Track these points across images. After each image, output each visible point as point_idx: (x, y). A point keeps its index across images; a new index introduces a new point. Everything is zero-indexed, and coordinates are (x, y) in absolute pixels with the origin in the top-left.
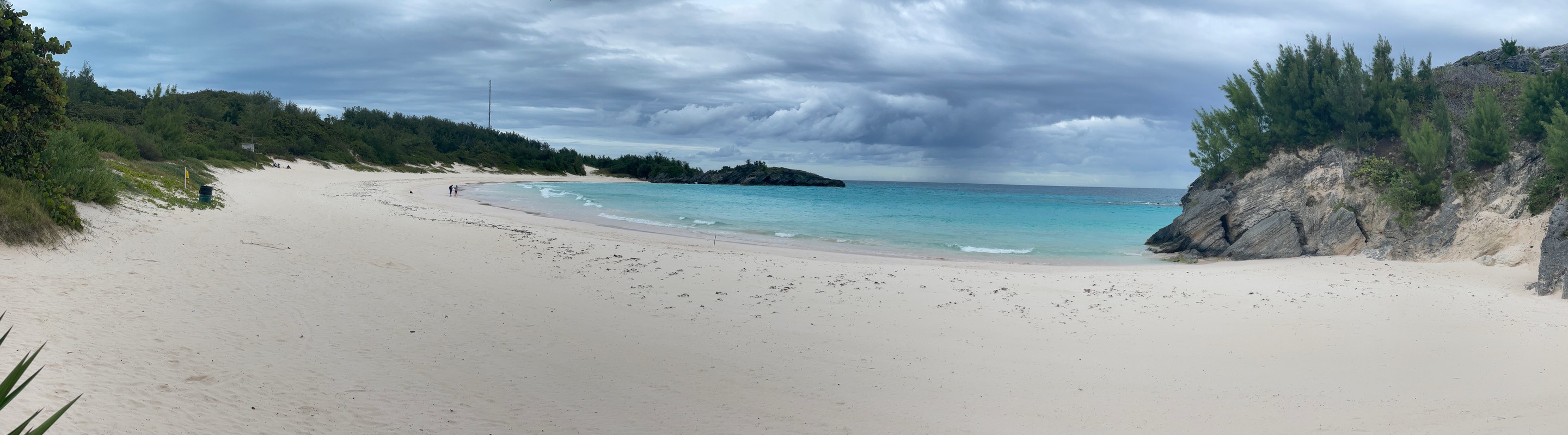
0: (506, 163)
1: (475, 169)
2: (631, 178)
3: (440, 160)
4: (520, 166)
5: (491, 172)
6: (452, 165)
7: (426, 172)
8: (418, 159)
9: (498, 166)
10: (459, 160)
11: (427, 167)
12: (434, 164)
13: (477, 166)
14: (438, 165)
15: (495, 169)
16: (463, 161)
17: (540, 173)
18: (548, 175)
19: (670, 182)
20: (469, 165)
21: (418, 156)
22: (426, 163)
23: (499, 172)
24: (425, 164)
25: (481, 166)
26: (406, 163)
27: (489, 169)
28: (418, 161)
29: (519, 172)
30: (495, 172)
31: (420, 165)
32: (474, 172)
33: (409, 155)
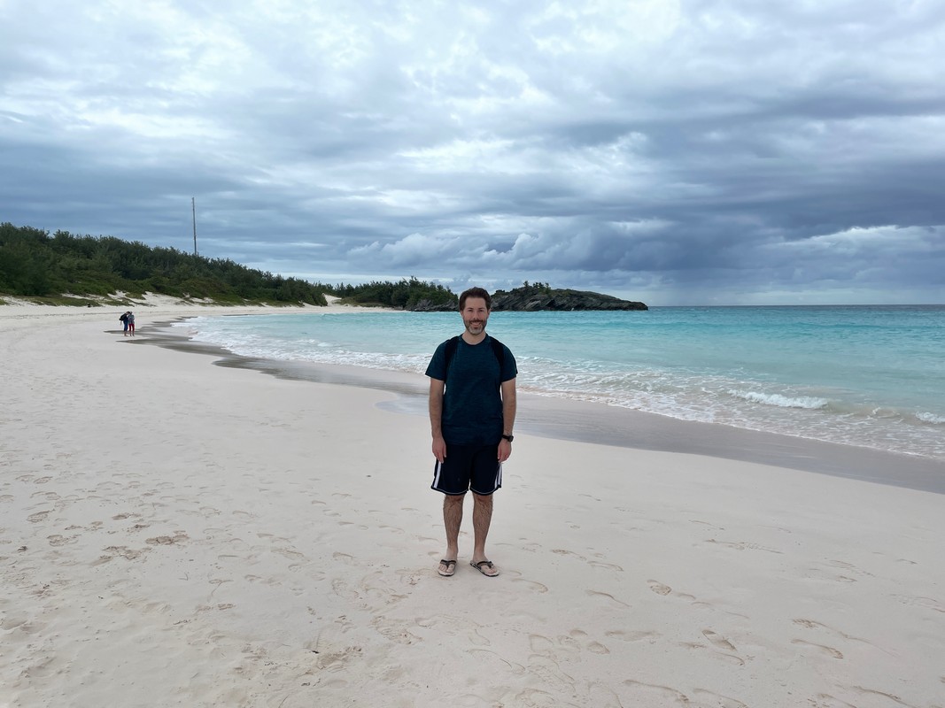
0: (223, 292)
1: (179, 300)
2: (383, 307)
3: (123, 289)
4: (242, 296)
5: (203, 304)
6: (143, 296)
7: (99, 305)
8: (87, 287)
9: (213, 297)
10: (154, 289)
11: (101, 298)
12: (115, 294)
13: (181, 296)
14: (120, 295)
15: (208, 300)
16: (159, 289)
17: (269, 304)
18: (281, 306)
19: (435, 310)
20: (170, 295)
21: (86, 283)
22: (99, 293)
23: (214, 304)
24: (97, 294)
25: (188, 296)
26: (64, 293)
27: (200, 301)
28: (86, 290)
29: (243, 304)
30: (209, 304)
31: (88, 296)
32: (177, 304)
33: (71, 282)
